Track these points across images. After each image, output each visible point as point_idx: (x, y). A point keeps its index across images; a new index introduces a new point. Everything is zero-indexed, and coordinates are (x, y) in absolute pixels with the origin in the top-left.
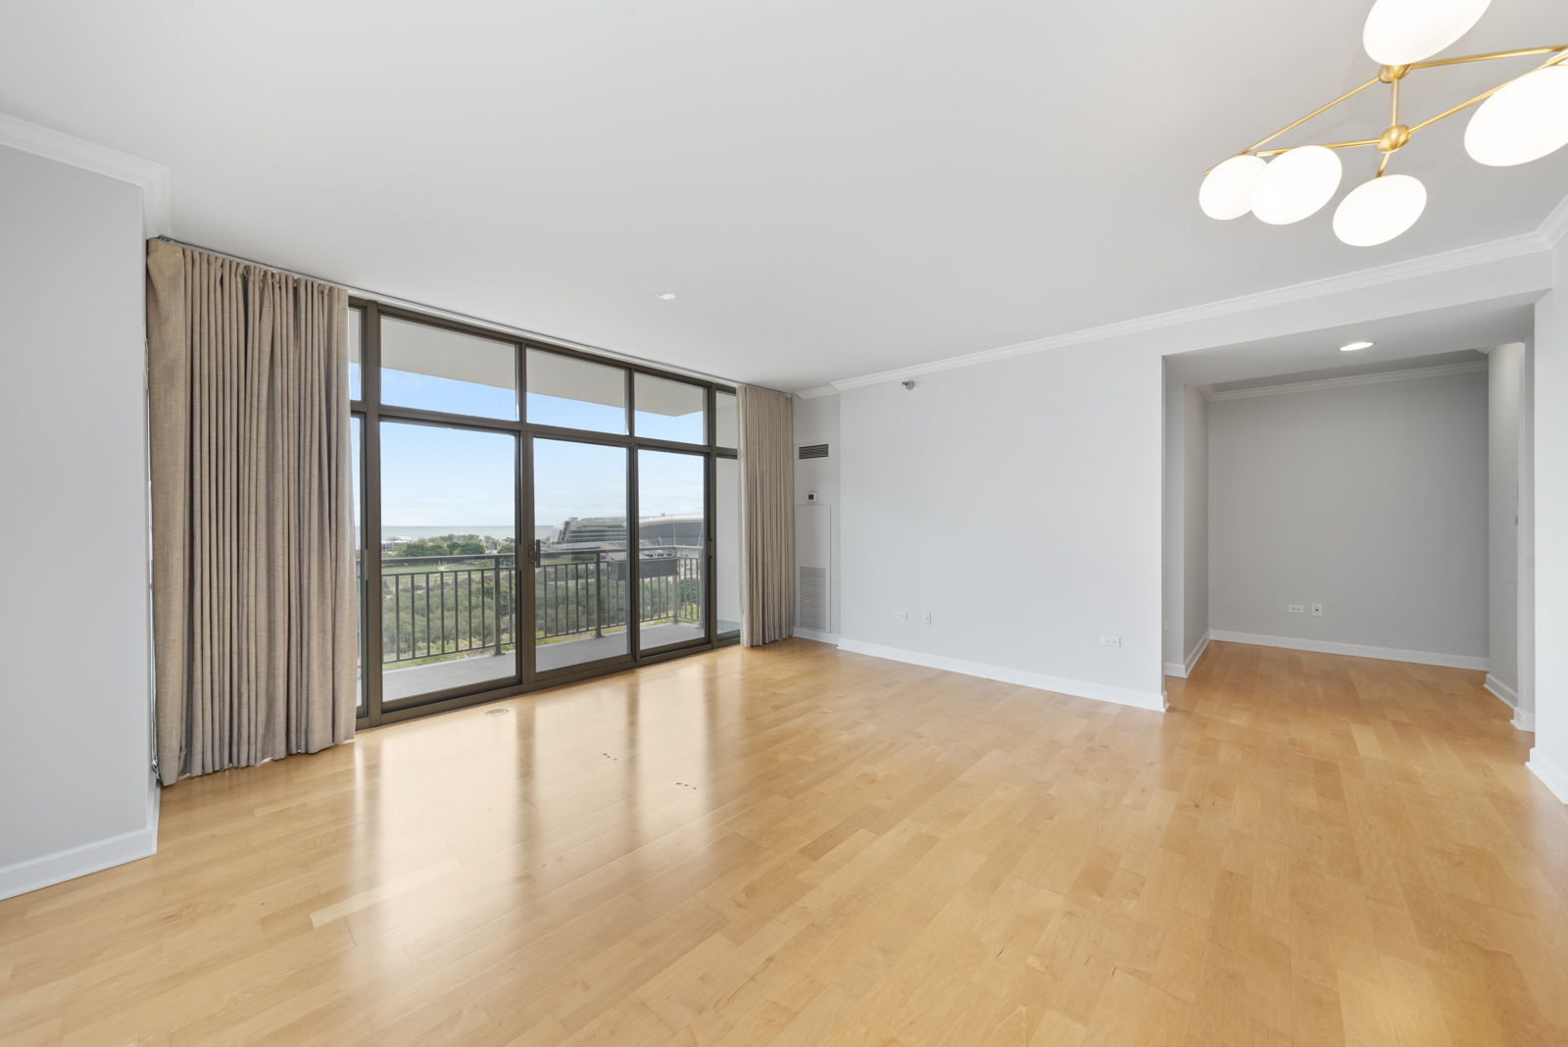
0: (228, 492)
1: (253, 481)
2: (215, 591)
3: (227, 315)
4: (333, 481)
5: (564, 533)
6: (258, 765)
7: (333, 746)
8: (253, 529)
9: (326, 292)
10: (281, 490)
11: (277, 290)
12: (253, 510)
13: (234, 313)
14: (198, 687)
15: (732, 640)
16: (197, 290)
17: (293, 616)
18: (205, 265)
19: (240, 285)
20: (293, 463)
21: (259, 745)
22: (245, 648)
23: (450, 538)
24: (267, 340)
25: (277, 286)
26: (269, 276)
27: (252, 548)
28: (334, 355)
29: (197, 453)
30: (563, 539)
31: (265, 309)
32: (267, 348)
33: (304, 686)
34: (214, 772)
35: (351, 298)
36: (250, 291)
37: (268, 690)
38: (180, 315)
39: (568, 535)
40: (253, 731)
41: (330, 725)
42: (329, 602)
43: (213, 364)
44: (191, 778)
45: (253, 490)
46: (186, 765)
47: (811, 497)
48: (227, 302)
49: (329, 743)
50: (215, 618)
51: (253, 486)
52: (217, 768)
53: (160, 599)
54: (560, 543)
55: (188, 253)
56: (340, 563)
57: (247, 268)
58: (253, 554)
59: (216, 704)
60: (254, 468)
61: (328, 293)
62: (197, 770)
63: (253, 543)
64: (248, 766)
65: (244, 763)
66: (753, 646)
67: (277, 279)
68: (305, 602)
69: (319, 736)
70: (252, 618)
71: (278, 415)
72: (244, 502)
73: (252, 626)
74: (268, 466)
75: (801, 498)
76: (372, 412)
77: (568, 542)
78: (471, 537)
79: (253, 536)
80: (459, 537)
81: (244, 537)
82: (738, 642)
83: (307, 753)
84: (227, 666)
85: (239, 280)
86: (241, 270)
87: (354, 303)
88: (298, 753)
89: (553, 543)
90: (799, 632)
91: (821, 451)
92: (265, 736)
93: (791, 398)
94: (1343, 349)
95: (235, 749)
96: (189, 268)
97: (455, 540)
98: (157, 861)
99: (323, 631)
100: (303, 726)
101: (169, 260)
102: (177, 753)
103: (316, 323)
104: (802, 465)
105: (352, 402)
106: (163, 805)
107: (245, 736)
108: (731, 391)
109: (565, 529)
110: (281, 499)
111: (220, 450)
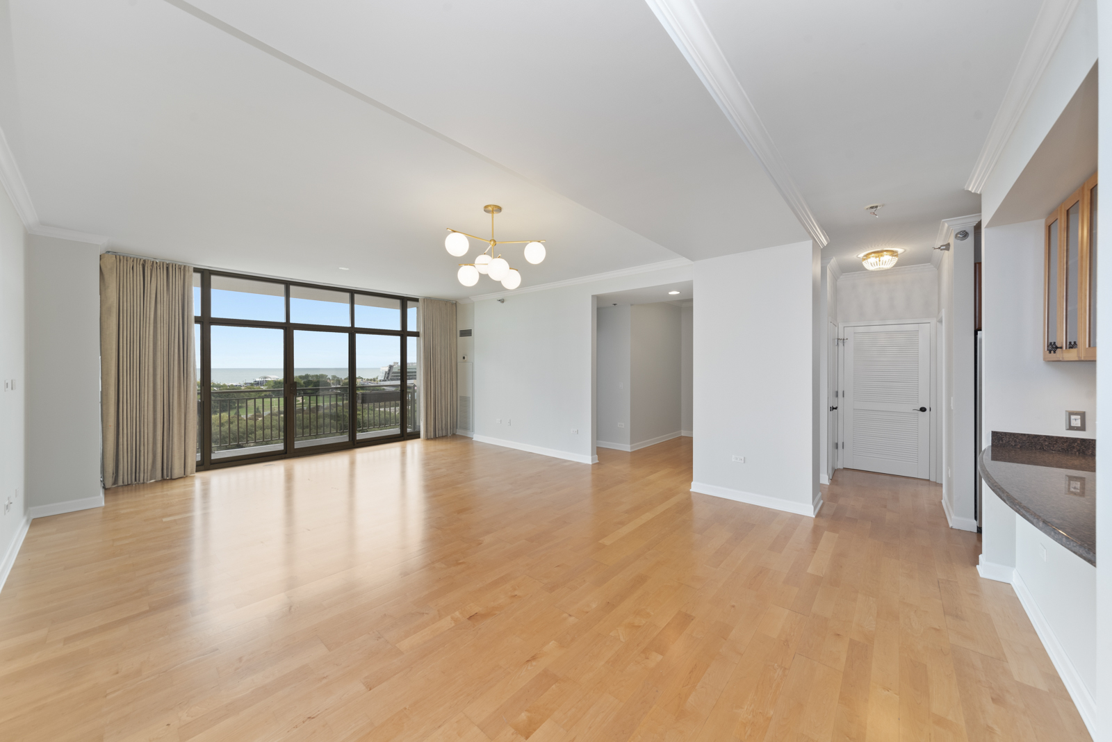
0: (135, 361)
1: (147, 356)
2: (129, 405)
3: (135, 282)
4: (185, 355)
5: (388, 373)
6: (148, 482)
7: (184, 476)
8: (146, 377)
9: (182, 268)
10: (159, 360)
11: (158, 270)
12: (146, 369)
13: (138, 281)
14: (121, 447)
15: (416, 435)
16: (122, 273)
17: (165, 416)
18: (125, 262)
19: (141, 269)
20: (166, 347)
21: (149, 474)
22: (142, 430)
23: (307, 376)
24: (154, 292)
25: (158, 268)
26: (155, 263)
27: (146, 386)
28: (186, 297)
29: (121, 344)
30: (387, 378)
31: (153, 279)
32: (153, 296)
33: (170, 449)
34: (128, 485)
35: (194, 268)
36: (146, 271)
37: (153, 450)
38: (115, 284)
39: (391, 374)
40: (146, 467)
41: (183, 467)
42: (183, 411)
43: (129, 305)
44: (118, 486)
45: (147, 360)
46: (116, 481)
47: (464, 358)
48: (135, 277)
49: (182, 475)
50: (129, 416)
51: (147, 358)
52: (129, 483)
53: (104, 407)
54: (385, 381)
55: (118, 257)
56: (188, 392)
57: (144, 261)
58: (146, 388)
59: (129, 454)
60: (147, 350)
61: (183, 269)
62: (120, 483)
63: (146, 383)
64: (143, 483)
65: (142, 481)
66: (428, 439)
67: (158, 264)
68: (171, 410)
69: (177, 471)
70: (146, 417)
71: (159, 326)
72: (143, 365)
73: (146, 420)
74: (154, 349)
75: (460, 358)
76: (206, 321)
77: (392, 380)
78: (322, 376)
79: (146, 381)
80: (313, 376)
81: (142, 381)
82: (419, 437)
83: (171, 479)
84: (134, 438)
85: (141, 266)
86: (142, 262)
87: (196, 270)
88: (167, 478)
89: (380, 381)
90: (459, 432)
91: (466, 333)
92: (151, 470)
93: (456, 304)
94: (670, 293)
95: (137, 475)
96: (118, 263)
97: (310, 379)
98: (105, 508)
99: (180, 423)
100: (170, 467)
101: (111, 260)
102: (111, 474)
103: (177, 283)
104: (461, 339)
105: (195, 317)
106: (105, 494)
107: (142, 469)
108: (416, 300)
109: (389, 370)
110: (160, 364)
111: (132, 343)
